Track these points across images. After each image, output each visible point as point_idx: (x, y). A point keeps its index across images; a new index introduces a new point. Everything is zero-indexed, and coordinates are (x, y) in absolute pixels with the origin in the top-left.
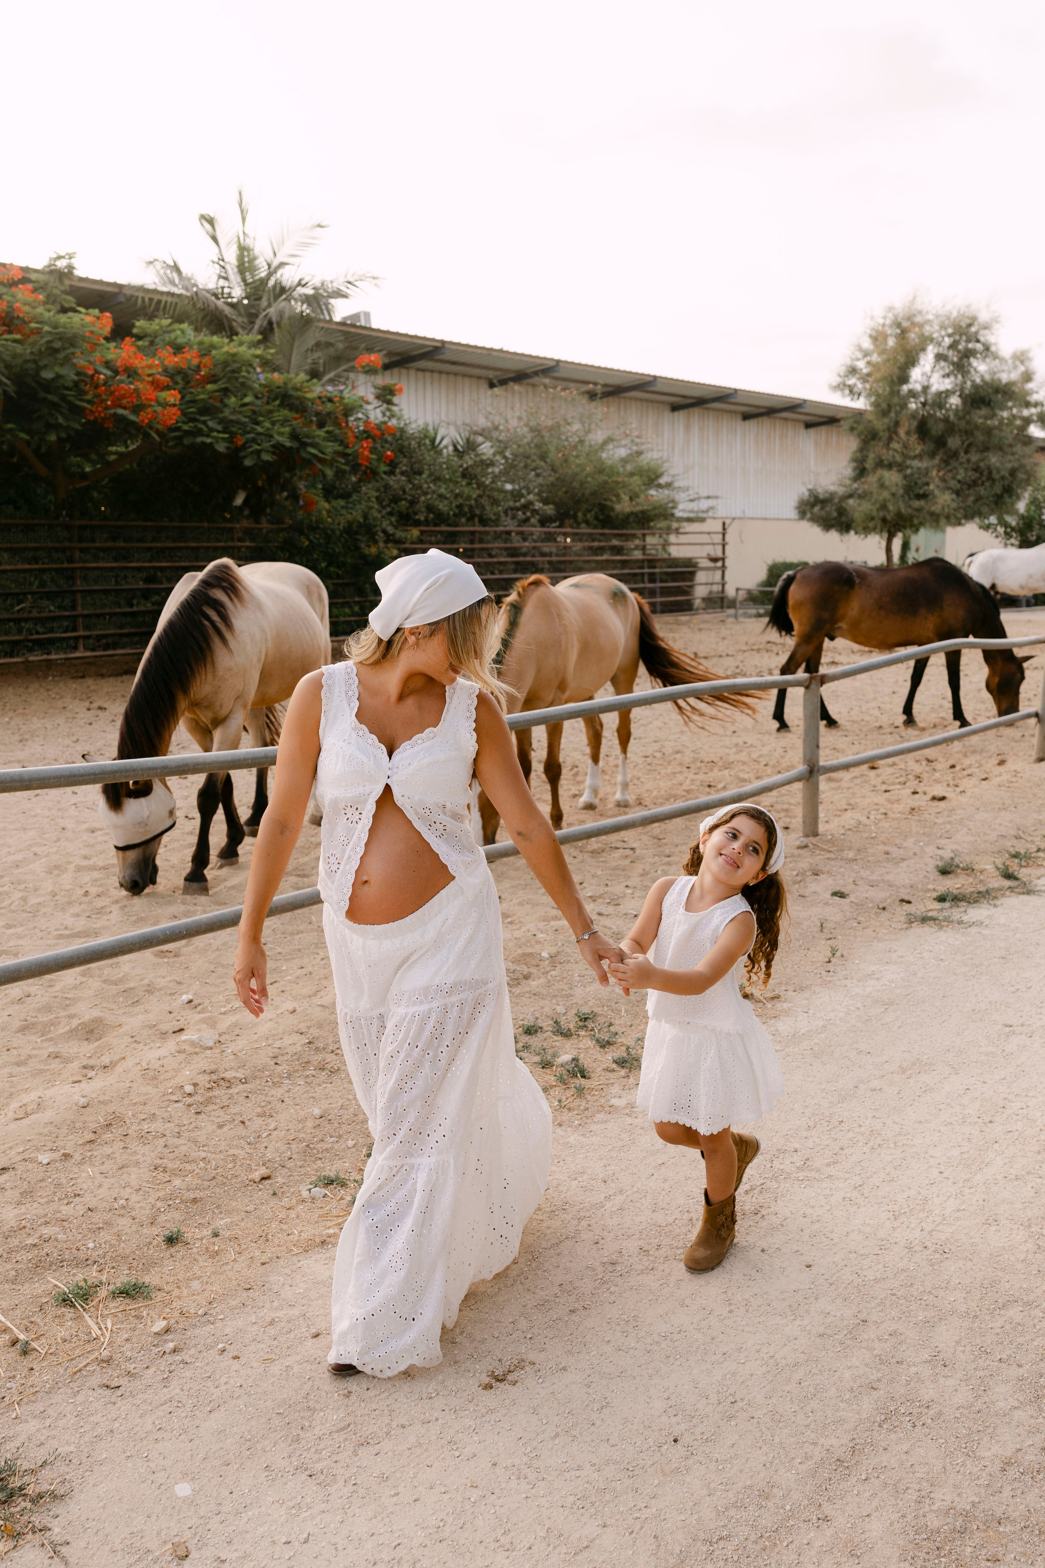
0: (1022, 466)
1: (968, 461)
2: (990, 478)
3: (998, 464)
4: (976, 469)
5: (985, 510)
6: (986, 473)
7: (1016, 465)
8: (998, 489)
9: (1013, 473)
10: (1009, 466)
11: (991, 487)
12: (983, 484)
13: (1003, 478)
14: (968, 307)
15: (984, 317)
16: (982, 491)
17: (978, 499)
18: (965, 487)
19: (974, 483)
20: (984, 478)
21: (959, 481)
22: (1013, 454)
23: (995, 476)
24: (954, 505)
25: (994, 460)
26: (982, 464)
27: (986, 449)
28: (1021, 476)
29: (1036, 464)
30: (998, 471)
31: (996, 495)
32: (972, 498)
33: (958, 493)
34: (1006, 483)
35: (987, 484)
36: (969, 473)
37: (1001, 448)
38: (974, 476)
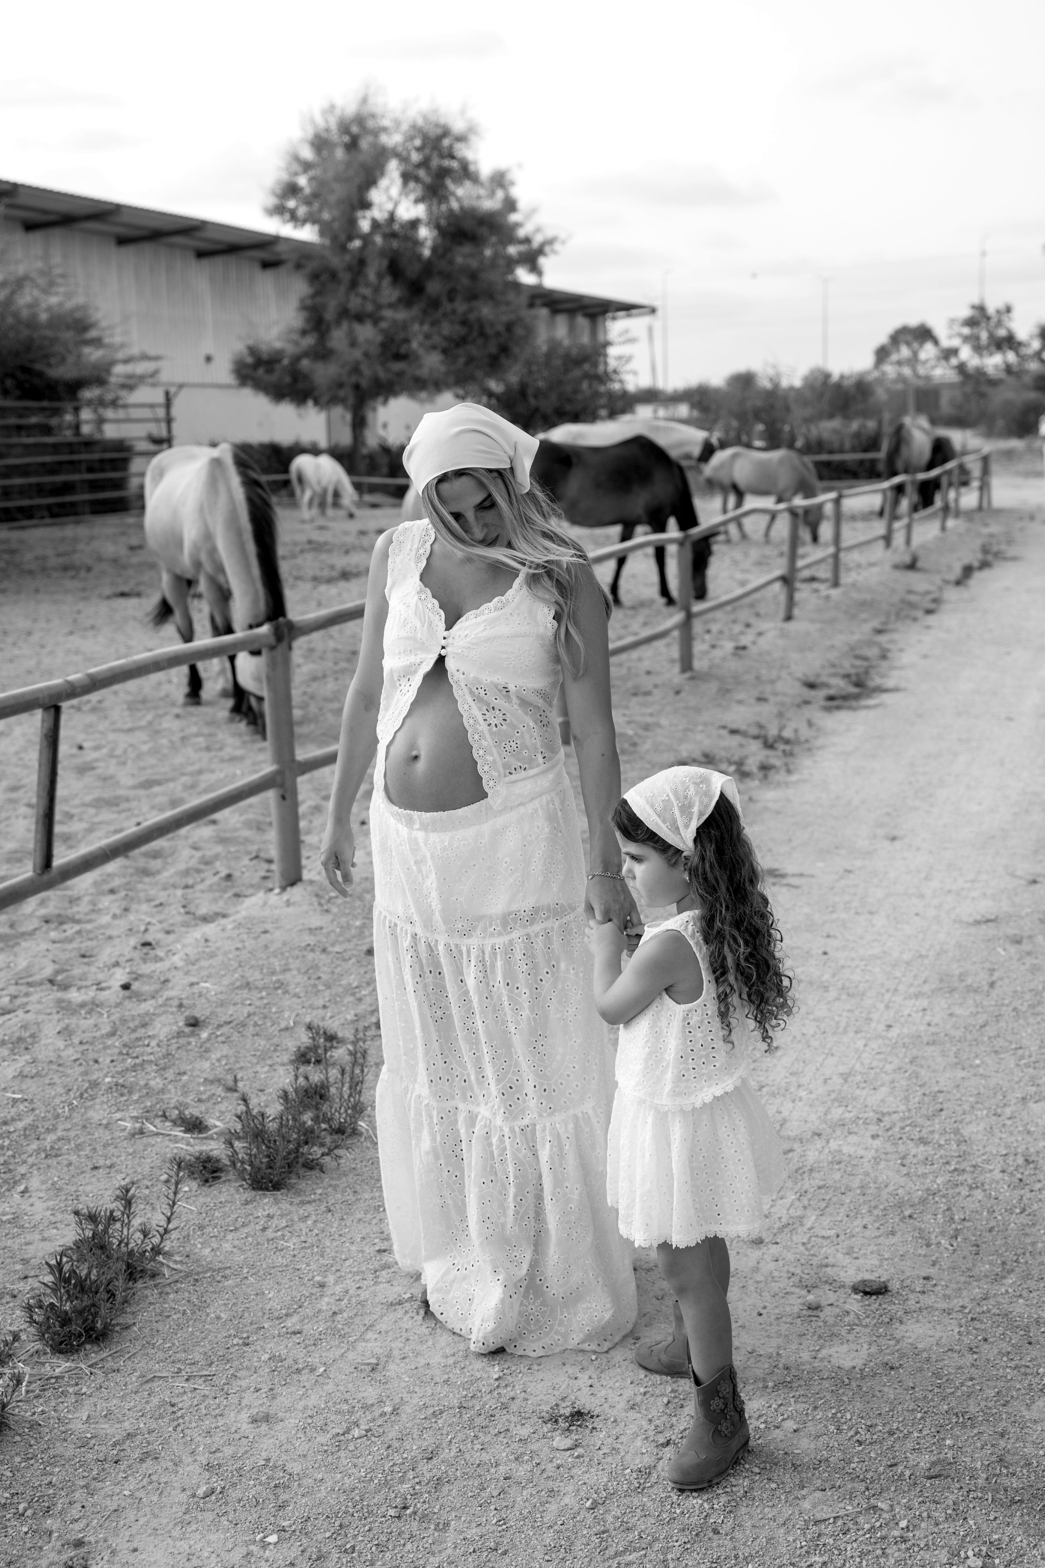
0: (517, 321)
1: (453, 311)
2: (482, 334)
3: (490, 317)
4: (464, 323)
6: (477, 327)
7: (512, 317)
8: (493, 349)
9: (509, 327)
10: (505, 318)
11: (486, 344)
12: (475, 341)
13: (498, 334)
16: (474, 350)
17: (470, 360)
18: (454, 345)
19: (463, 342)
20: (475, 334)
21: (446, 338)
22: (505, 305)
23: (489, 331)
24: (442, 367)
25: (486, 311)
26: (472, 317)
27: (473, 296)
28: (519, 331)
29: (530, 321)
30: (492, 324)
31: (490, 355)
32: (462, 360)
33: (445, 353)
34: (502, 340)
35: (480, 341)
36: (456, 328)
37: (490, 295)
38: (463, 331)
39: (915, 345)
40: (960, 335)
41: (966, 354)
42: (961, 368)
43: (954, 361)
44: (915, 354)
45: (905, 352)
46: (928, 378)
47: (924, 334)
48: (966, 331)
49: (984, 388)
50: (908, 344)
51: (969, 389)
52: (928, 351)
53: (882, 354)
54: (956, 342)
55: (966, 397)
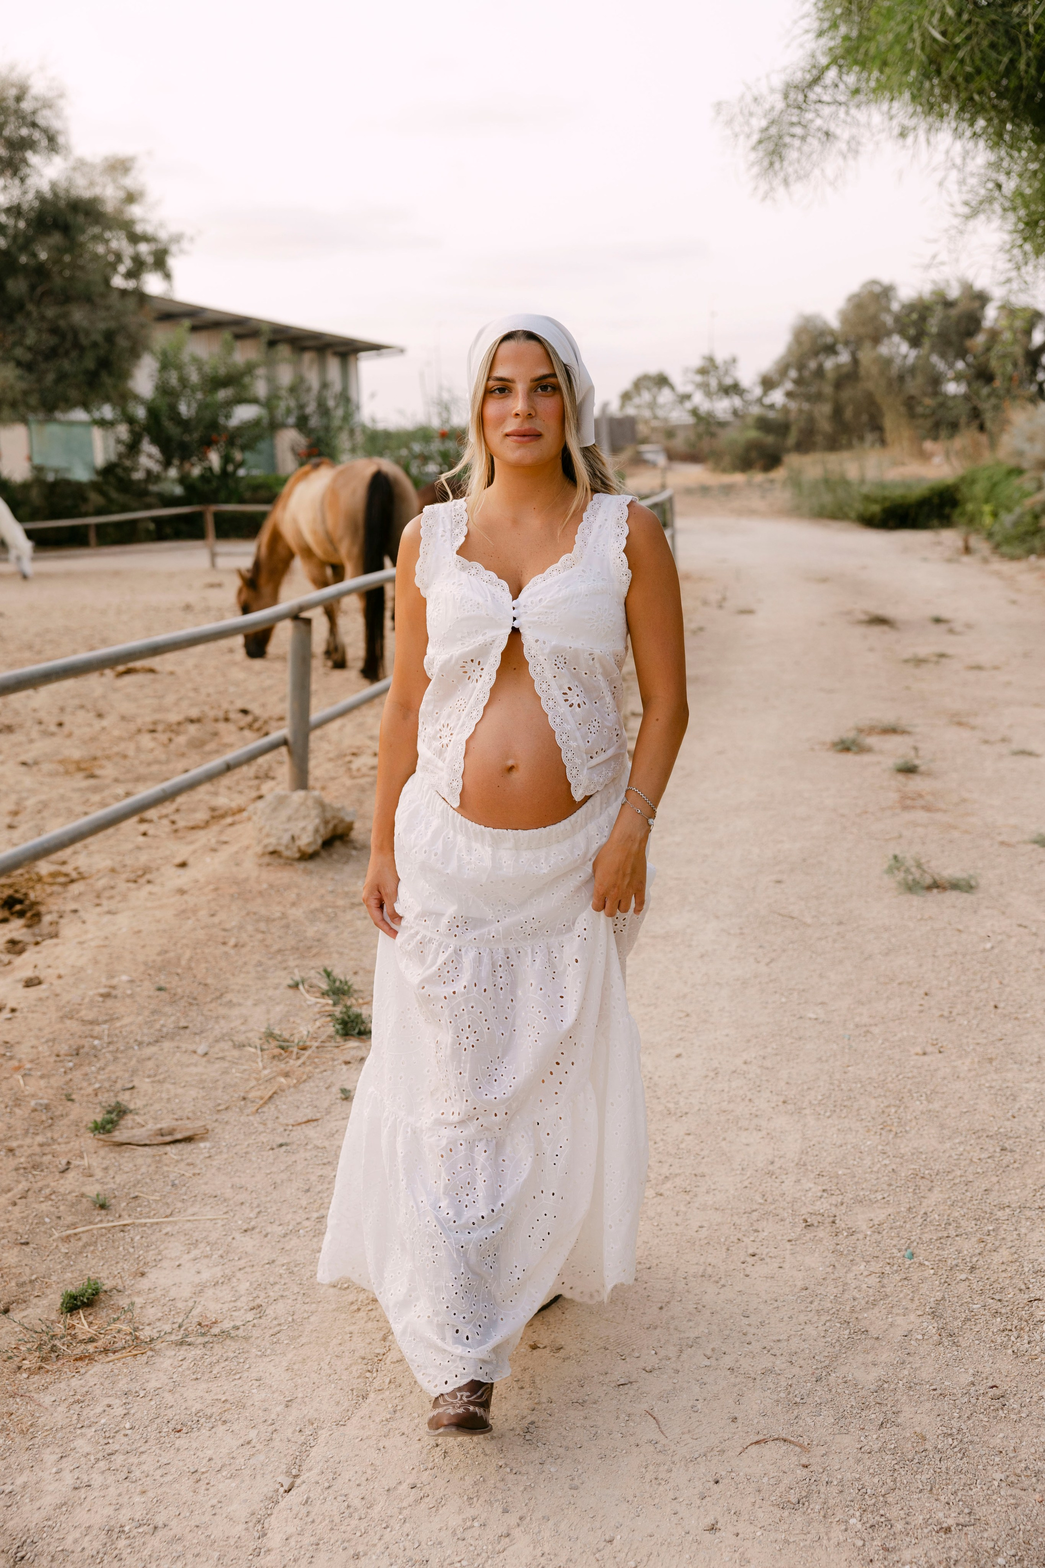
0: (123, 329)
1: (43, 318)
2: (77, 345)
3: (85, 324)
4: (54, 330)
5: (73, 394)
6: (70, 336)
7: (112, 324)
8: (90, 363)
9: (109, 336)
10: (102, 326)
11: (81, 357)
12: (67, 353)
13: (95, 345)
14: (12, 68)
15: (38, 87)
16: (66, 365)
17: (62, 377)
18: (40, 359)
19: (52, 354)
20: (68, 345)
21: (30, 349)
22: (108, 308)
23: (84, 341)
24: (21, 385)
25: (78, 316)
26: (62, 323)
27: (66, 298)
28: (122, 342)
29: (142, 326)
30: (87, 333)
31: (87, 372)
32: (50, 377)
33: (28, 367)
34: (102, 352)
35: (74, 354)
36: (45, 336)
37: (88, 299)
38: (52, 341)
39: (655, 390)
40: (693, 382)
41: (698, 399)
42: (695, 412)
43: (688, 405)
44: (655, 398)
45: (646, 396)
46: (666, 420)
47: (662, 381)
48: (699, 378)
49: (714, 429)
50: (649, 389)
51: (701, 428)
52: (665, 396)
53: (626, 397)
54: (689, 389)
55: (700, 437)
